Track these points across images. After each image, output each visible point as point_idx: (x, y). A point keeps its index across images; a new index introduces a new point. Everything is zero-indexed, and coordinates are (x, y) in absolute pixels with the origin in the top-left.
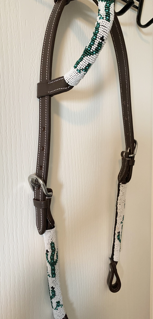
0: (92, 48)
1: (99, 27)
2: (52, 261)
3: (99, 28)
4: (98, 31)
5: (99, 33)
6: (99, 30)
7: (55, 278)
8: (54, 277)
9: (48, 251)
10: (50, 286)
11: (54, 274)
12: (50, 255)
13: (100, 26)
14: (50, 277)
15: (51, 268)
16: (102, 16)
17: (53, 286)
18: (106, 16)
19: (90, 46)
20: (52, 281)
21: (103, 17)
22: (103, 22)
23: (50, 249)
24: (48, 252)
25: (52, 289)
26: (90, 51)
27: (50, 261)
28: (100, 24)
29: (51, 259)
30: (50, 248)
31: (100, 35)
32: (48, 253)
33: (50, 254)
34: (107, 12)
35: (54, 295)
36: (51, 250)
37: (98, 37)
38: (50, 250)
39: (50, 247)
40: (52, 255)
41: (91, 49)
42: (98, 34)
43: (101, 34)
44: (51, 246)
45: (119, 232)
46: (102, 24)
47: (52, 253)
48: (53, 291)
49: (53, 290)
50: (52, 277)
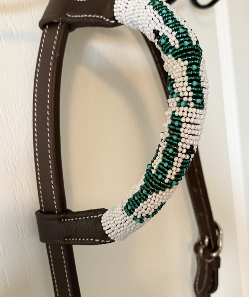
0: (169, 176)
1: (180, 127)
3: (181, 130)
4: (179, 137)
5: (183, 140)
6: (182, 135)
13: (184, 125)
16: (185, 99)
18: (193, 97)
19: (162, 170)
21: (188, 102)
22: (190, 115)
26: (164, 181)
28: (183, 120)
31: (185, 146)
34: (195, 87)
37: (180, 149)
41: (165, 177)
42: (180, 144)
43: (188, 141)
46: (188, 120)
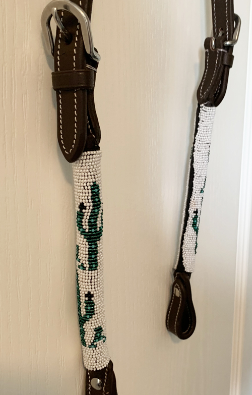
2: (93, 230)
7: (96, 271)
8: (94, 270)
9: (85, 204)
10: (83, 292)
11: (93, 263)
12: (89, 214)
14: (84, 268)
15: (88, 246)
17: (90, 290)
20: (90, 278)
23: (90, 201)
24: (85, 209)
25: (87, 299)
27: (87, 231)
29: (89, 225)
30: (90, 198)
32: (84, 211)
33: (87, 212)
35: (91, 312)
36: (92, 204)
38: (89, 204)
39: (90, 194)
40: (94, 215)
44: (92, 192)
45: (197, 209)
47: (93, 209)
48: (90, 303)
49: (90, 299)
50: (91, 269)
